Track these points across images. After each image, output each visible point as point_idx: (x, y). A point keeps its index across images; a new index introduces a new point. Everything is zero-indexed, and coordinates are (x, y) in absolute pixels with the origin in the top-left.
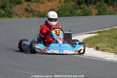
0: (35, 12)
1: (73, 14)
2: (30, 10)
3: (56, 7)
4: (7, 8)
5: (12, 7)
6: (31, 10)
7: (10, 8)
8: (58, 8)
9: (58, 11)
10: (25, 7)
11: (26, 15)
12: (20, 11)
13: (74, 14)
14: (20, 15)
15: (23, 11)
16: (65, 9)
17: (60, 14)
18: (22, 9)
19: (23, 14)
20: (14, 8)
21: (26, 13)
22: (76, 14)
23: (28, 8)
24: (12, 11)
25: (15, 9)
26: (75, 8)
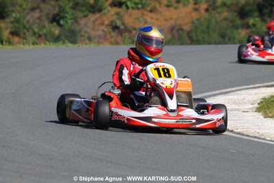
0: (134, 32)
1: (227, 39)
2: (122, 27)
3: (186, 21)
4: (67, 22)
5: (79, 20)
6: (126, 27)
7: (72, 21)
8: (190, 25)
9: (191, 31)
10: (110, 20)
11: (113, 40)
12: (98, 30)
13: (230, 39)
14: (96, 40)
15: (106, 29)
16: (208, 28)
17: (195, 38)
18: (102, 24)
19: (106, 36)
20: (83, 22)
21: (112, 34)
22: (236, 41)
23: (119, 23)
24: (76, 28)
25: (86, 24)
26: (233, 26)
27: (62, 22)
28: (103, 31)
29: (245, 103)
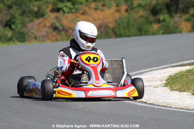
0: (70, 31)
2: (61, 28)
4: (17, 26)
5: (26, 24)
6: (63, 27)
7: (21, 25)
10: (51, 23)
12: (42, 31)
14: (41, 39)
15: (48, 30)
18: (45, 26)
19: (48, 35)
20: (30, 25)
21: (54, 33)
23: (58, 25)
24: (25, 30)
25: (32, 27)
27: (13, 26)
28: (46, 31)
29: (156, 80)
